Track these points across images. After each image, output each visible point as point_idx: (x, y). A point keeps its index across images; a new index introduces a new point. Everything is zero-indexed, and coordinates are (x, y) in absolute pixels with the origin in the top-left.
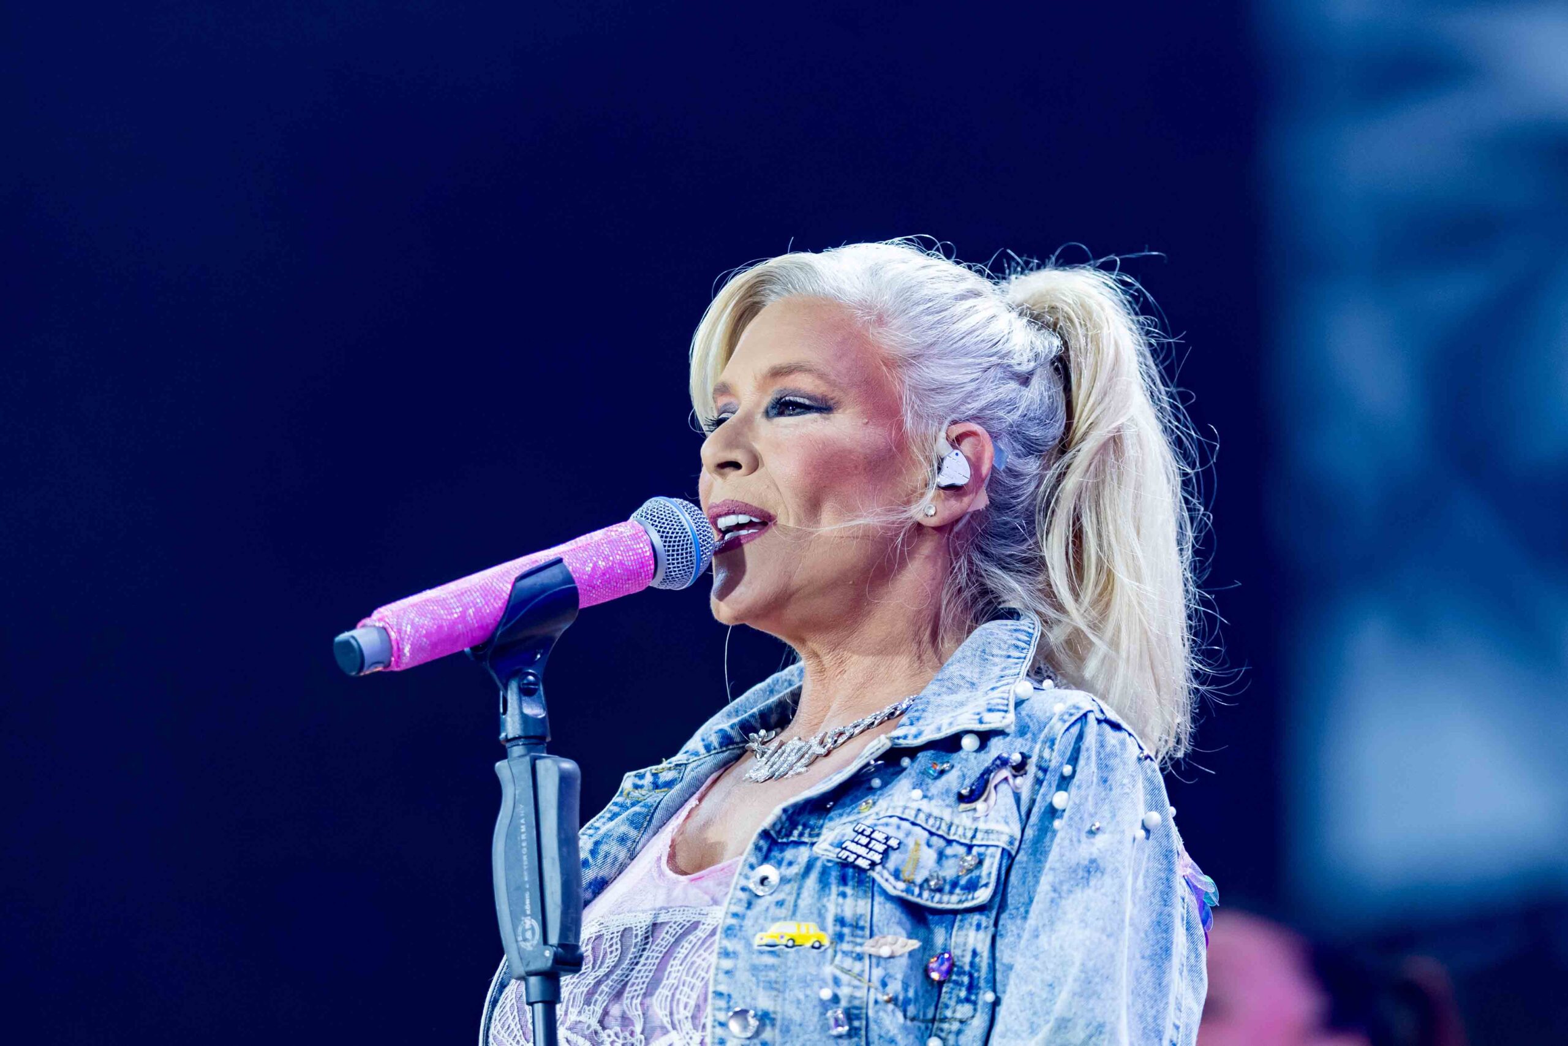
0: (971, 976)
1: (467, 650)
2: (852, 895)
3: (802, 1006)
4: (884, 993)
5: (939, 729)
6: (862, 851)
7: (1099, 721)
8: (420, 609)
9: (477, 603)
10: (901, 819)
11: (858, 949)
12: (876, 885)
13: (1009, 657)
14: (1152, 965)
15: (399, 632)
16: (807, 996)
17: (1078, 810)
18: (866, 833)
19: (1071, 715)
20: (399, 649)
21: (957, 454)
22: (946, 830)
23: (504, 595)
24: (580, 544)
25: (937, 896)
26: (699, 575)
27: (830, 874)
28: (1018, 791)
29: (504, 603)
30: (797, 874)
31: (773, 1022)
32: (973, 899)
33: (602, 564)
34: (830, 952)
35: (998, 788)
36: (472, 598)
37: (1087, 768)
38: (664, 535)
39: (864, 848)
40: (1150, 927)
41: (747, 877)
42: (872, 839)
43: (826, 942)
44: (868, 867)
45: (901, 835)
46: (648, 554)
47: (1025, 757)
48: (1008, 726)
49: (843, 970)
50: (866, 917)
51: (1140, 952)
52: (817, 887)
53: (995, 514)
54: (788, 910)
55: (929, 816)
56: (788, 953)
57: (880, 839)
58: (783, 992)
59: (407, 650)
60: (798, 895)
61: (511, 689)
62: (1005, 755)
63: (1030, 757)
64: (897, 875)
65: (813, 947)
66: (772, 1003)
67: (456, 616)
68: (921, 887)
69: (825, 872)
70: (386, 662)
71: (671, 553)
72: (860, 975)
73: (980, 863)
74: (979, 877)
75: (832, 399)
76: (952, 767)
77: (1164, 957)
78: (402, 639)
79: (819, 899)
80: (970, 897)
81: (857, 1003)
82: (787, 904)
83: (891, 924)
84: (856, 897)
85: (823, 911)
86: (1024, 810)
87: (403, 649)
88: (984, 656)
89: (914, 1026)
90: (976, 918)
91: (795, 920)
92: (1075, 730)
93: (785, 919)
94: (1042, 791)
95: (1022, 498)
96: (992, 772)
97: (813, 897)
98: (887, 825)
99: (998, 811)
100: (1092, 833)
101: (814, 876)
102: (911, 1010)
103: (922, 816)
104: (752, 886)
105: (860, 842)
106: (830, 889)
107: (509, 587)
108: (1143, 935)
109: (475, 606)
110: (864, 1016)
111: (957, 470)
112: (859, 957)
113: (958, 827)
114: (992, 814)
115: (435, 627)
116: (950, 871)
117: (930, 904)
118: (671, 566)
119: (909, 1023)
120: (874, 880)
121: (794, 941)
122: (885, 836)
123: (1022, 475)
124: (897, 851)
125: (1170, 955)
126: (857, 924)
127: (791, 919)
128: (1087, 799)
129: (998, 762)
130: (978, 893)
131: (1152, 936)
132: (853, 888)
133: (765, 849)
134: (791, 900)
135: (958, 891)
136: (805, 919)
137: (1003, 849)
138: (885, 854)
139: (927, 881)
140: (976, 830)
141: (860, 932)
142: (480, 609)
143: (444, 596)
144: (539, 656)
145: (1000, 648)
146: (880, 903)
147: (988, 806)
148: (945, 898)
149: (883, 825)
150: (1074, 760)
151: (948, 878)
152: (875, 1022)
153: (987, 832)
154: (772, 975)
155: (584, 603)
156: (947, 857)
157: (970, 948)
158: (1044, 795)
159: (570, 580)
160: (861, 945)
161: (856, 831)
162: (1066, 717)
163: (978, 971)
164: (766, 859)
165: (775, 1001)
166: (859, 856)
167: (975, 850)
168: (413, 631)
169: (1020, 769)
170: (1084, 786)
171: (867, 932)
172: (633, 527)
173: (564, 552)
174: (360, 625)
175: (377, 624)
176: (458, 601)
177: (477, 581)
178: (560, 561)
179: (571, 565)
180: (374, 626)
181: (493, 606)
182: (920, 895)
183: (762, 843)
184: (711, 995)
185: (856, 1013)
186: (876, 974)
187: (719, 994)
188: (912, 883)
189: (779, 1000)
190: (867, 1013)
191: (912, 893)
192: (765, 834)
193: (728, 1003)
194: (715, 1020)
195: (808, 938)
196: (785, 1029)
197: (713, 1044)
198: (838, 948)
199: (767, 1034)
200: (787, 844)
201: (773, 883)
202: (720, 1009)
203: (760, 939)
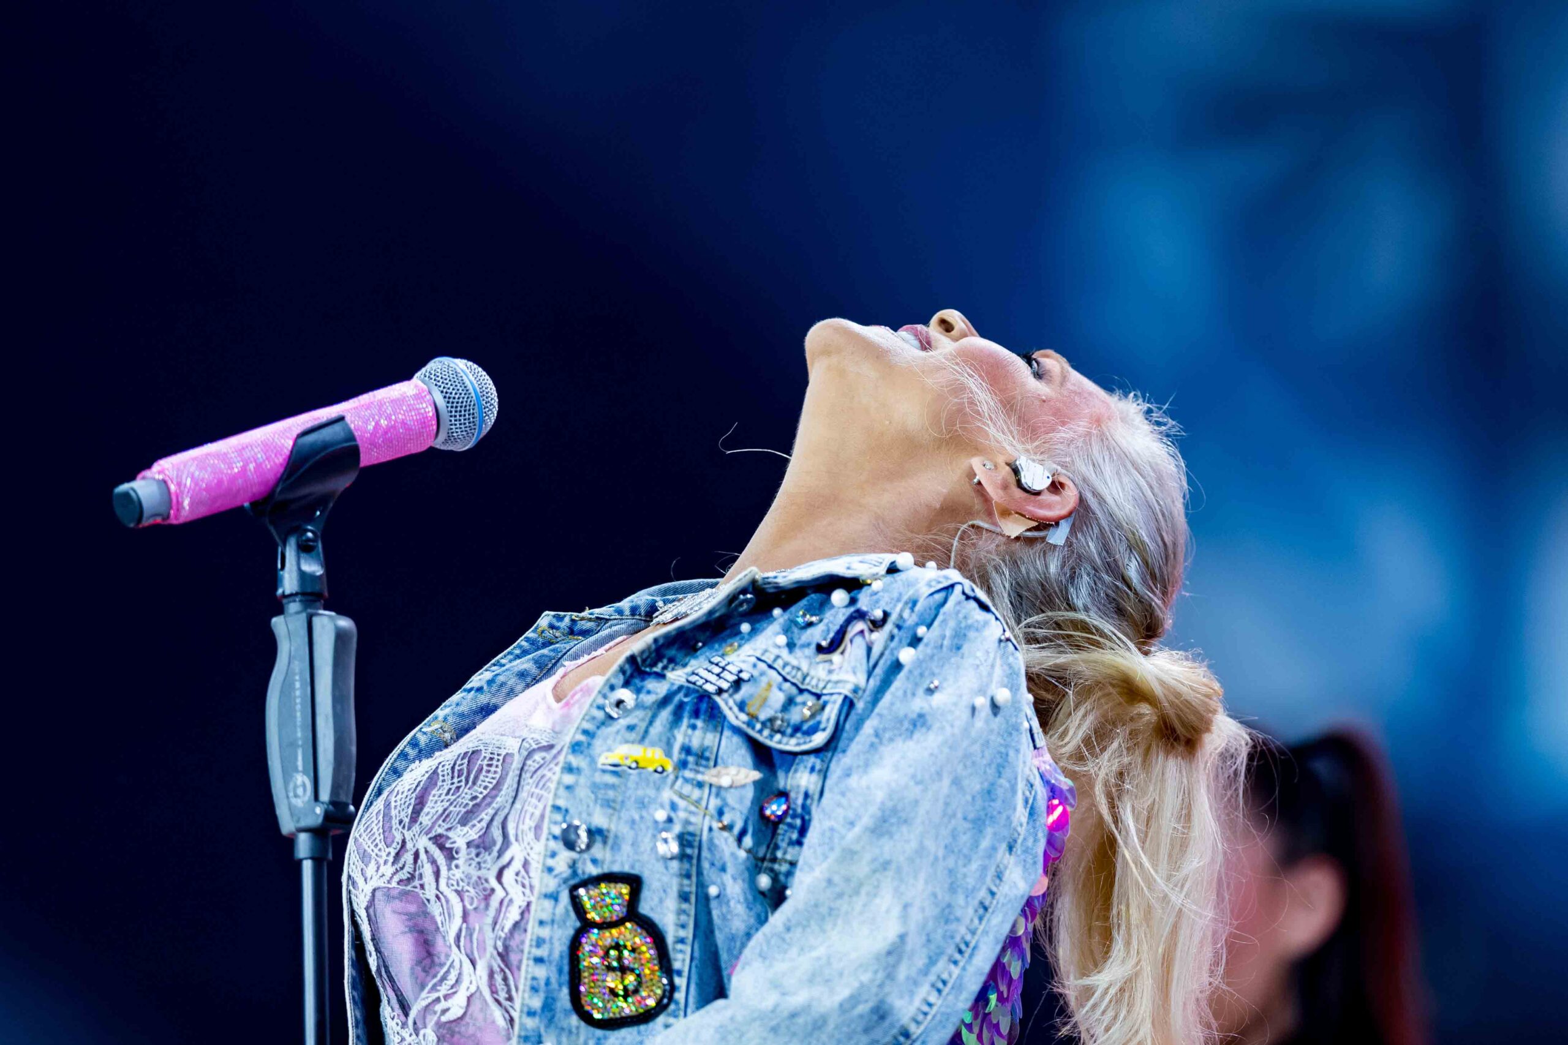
0: (803, 818)
1: (246, 504)
2: (702, 728)
3: (636, 827)
4: (721, 821)
6: (713, 678)
7: (968, 597)
8: (201, 463)
9: (258, 458)
10: (759, 660)
11: (700, 777)
12: (726, 721)
15: (179, 484)
16: (642, 817)
17: (921, 667)
18: (721, 664)
20: (178, 502)
22: (801, 679)
23: (286, 451)
24: (362, 402)
25: (779, 737)
26: (481, 436)
27: (685, 708)
28: (872, 645)
29: (284, 460)
30: (654, 703)
31: (605, 839)
32: (811, 742)
33: (384, 423)
34: (672, 777)
35: (854, 641)
36: (252, 453)
37: (940, 630)
38: (448, 395)
39: (716, 677)
41: (605, 698)
42: (725, 670)
43: (669, 768)
44: (714, 693)
45: (756, 673)
46: (431, 414)
47: (886, 615)
49: (681, 796)
50: (712, 750)
52: (670, 718)
54: (638, 734)
55: (786, 663)
56: (627, 774)
57: (733, 672)
58: (619, 811)
59: (186, 503)
60: (651, 723)
61: (290, 545)
62: (864, 609)
63: (891, 615)
64: (742, 707)
65: (656, 771)
66: (607, 820)
67: (236, 470)
68: (764, 724)
70: (165, 515)
71: (453, 413)
72: (697, 803)
73: (823, 709)
74: (819, 722)
76: (820, 620)
78: (182, 492)
79: (671, 729)
80: (808, 739)
81: (691, 828)
82: (637, 729)
83: (736, 756)
84: (705, 730)
85: (671, 741)
86: (872, 662)
87: (182, 502)
90: (811, 760)
91: (643, 744)
92: (939, 597)
93: (633, 742)
94: (892, 645)
96: (849, 624)
97: (665, 726)
98: (744, 662)
99: (851, 663)
100: (930, 690)
101: (670, 708)
102: (748, 841)
103: (780, 662)
104: (608, 710)
106: (682, 721)
107: (291, 443)
109: (255, 461)
110: (696, 844)
112: (700, 785)
113: (812, 677)
114: (845, 666)
115: (216, 481)
116: (794, 715)
117: (770, 743)
118: (453, 427)
119: (742, 852)
121: (638, 764)
122: (739, 669)
124: (748, 684)
126: (702, 753)
127: (639, 743)
128: (932, 658)
129: (857, 615)
130: (815, 737)
132: (704, 722)
133: (629, 673)
134: (643, 725)
135: (799, 734)
136: (653, 744)
137: (846, 698)
138: (736, 685)
139: (771, 719)
140: (829, 681)
141: (704, 762)
142: (261, 464)
143: (225, 451)
144: (318, 513)
146: (727, 738)
147: (844, 659)
148: (786, 740)
150: (930, 623)
151: (792, 722)
152: (709, 848)
153: (837, 682)
154: (611, 794)
155: (366, 460)
156: (796, 704)
157: (802, 790)
158: (893, 650)
159: (351, 437)
160: (703, 773)
161: (712, 662)
164: (627, 684)
165: (611, 818)
166: (708, 682)
167: (822, 699)
168: (193, 485)
169: (879, 625)
170: (931, 645)
171: (712, 762)
172: (416, 386)
173: (348, 411)
174: (140, 476)
175: (157, 476)
176: (239, 455)
177: (259, 436)
178: (341, 419)
179: (353, 422)
180: (154, 479)
181: (274, 462)
182: (760, 732)
183: (627, 667)
184: (549, 809)
185: (690, 838)
186: (714, 803)
187: (557, 808)
188: (753, 718)
189: (615, 818)
190: (700, 841)
191: (753, 728)
192: (632, 659)
193: (565, 817)
194: (550, 833)
195: (651, 761)
196: (616, 847)
197: (545, 856)
198: (680, 774)
199: (597, 851)
200: (649, 674)
201: (629, 707)
202: (555, 823)
203: (605, 759)
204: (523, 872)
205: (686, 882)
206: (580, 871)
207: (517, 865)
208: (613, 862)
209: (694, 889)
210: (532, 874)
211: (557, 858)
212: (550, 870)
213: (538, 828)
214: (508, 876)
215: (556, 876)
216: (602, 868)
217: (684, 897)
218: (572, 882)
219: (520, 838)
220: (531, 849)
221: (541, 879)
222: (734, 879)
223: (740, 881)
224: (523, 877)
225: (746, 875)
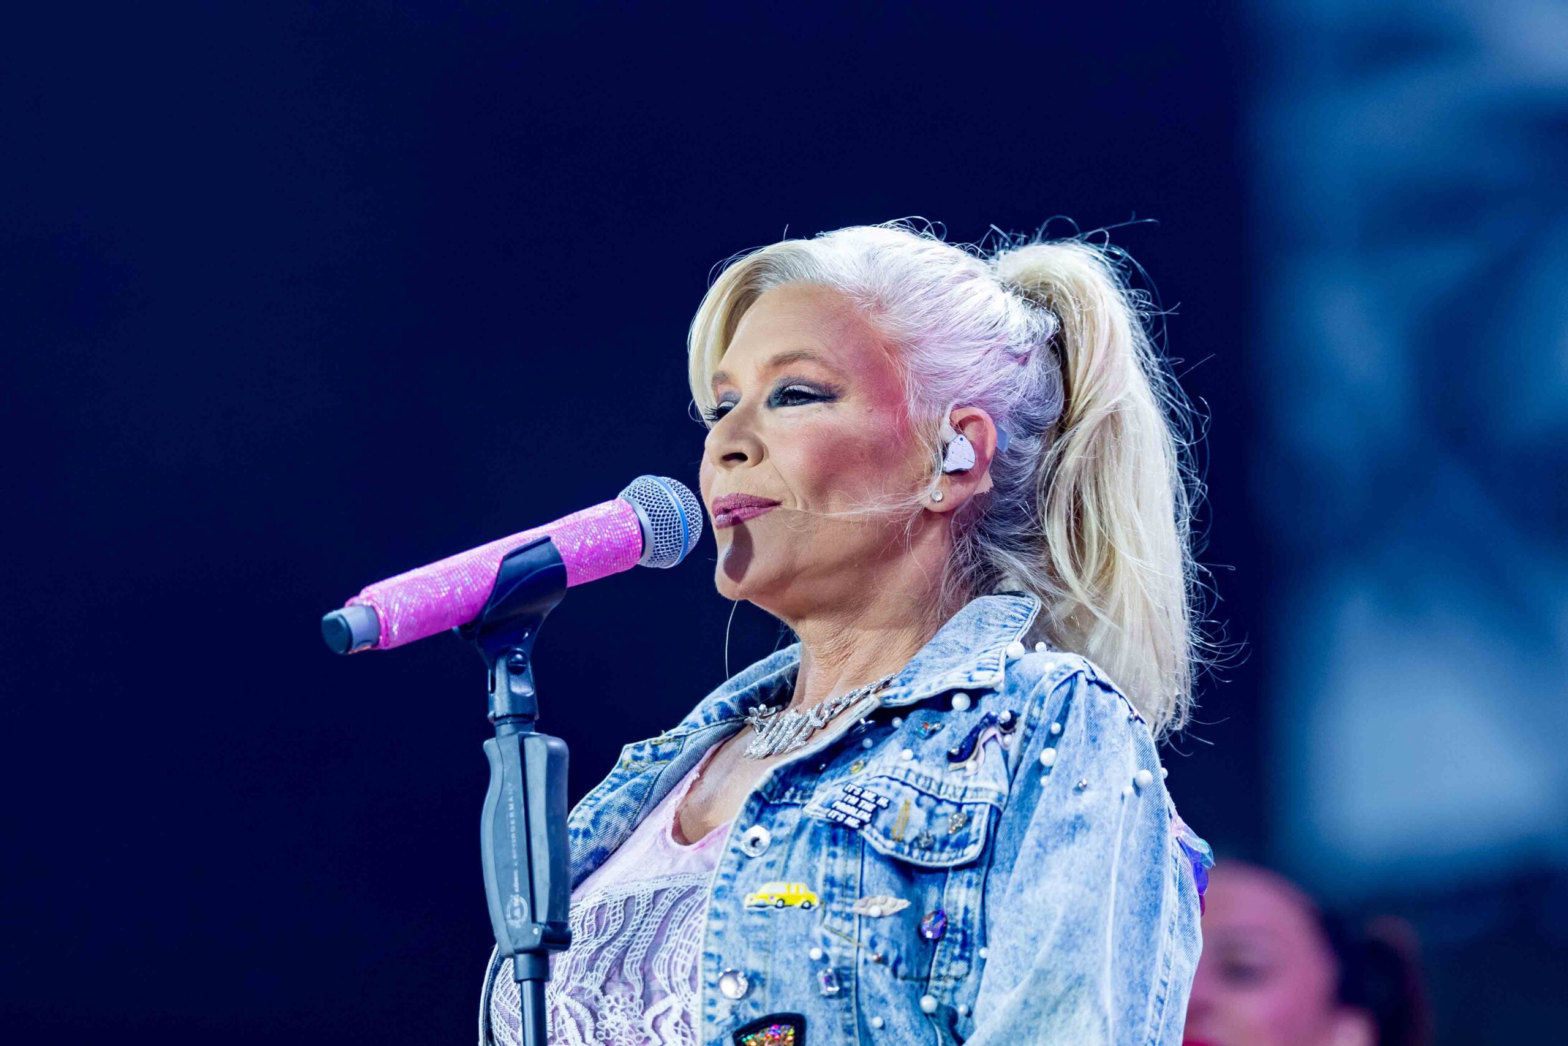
0: (964, 933)
1: (455, 628)
2: (843, 855)
3: (792, 966)
4: (873, 953)
5: (929, 688)
6: (852, 811)
7: (1090, 682)
8: (408, 587)
9: (465, 582)
10: (891, 779)
11: (848, 910)
12: (866, 845)
13: (1005, 626)
14: (1141, 921)
15: (387, 610)
16: (797, 957)
17: (1066, 767)
18: (855, 793)
19: (1062, 674)
20: (387, 627)
21: (961, 439)
22: (936, 790)
23: (493, 574)
24: (568, 523)
25: (928, 855)
26: (687, 553)
27: (820, 835)
28: (1006, 749)
29: (492, 581)
30: (788, 835)
31: (763, 983)
32: (963, 856)
33: (589, 542)
34: (820, 912)
35: (987, 746)
36: (460, 577)
37: (1076, 726)
38: (652, 513)
39: (853, 808)
40: (1140, 883)
41: (738, 839)
42: (861, 799)
43: (816, 902)
44: (857, 826)
45: (891, 795)
46: (636, 533)
47: (1014, 716)
48: (998, 684)
49: (832, 930)
50: (856, 877)
51: (1130, 907)
52: (808, 848)
53: (997, 495)
54: (778, 870)
55: (919, 776)
56: (778, 913)
57: (870, 799)
58: (774, 952)
59: (395, 628)
60: (789, 856)
61: (499, 668)
62: (993, 714)
63: (1019, 715)
64: (886, 833)
65: (803, 907)
66: (763, 963)
67: (444, 594)
68: (911, 845)
69: (816, 832)
70: (374, 641)
71: (658, 531)
72: (849, 936)
73: (969, 820)
74: (968, 835)
75: (836, 387)
76: (943, 726)
77: (1152, 913)
78: (390, 618)
79: (810, 859)
80: (960, 854)
81: (846, 963)
82: (777, 864)
83: (880, 884)
84: (847, 858)
85: (813, 871)
86: (1011, 767)
87: (392, 628)
88: (980, 624)
89: (906, 985)
90: (967, 875)
91: (786, 880)
92: (1065, 689)
93: (775, 879)
94: (1030, 747)
95: (1023, 480)
96: (980, 730)
98: (877, 785)
99: (987, 769)
100: (1079, 790)
101: (805, 837)
102: (902, 969)
103: (912, 777)
104: (743, 848)
105: (850, 802)
106: (820, 849)
107: (497, 565)
108: (1132, 890)
109: (462, 585)
110: (854, 977)
111: (962, 455)
112: (849, 917)
113: (948, 786)
114: (981, 771)
115: (423, 606)
116: (939, 830)
117: (919, 862)
118: (659, 545)
119: (899, 982)
120: (864, 840)
121: (784, 901)
122: (875, 795)
123: (1022, 455)
124: (887, 811)
125: (1159, 912)
126: (847, 883)
127: (781, 880)
128: (1074, 757)
129: (986, 720)
130: (966, 851)
131: (1141, 893)
132: (844, 848)
133: (757, 810)
134: (781, 861)
135: (948, 849)
136: (795, 879)
137: (992, 806)
138: (875, 813)
139: (917, 839)
140: (966, 789)
141: (849, 893)
142: (469, 587)
143: (432, 575)
144: (527, 635)
145: (997, 618)
146: (870, 864)
147: (978, 765)
148: (936, 856)
149: (872, 785)
150: (1063, 718)
151: (938, 837)
152: (866, 981)
153: (976, 790)
154: (762, 936)
155: (572, 582)
156: (937, 816)
157: (961, 906)
158: (1031, 752)
159: (559, 559)
160: (851, 905)
161: (847, 792)
162: (1056, 676)
163: (971, 927)
164: (758, 820)
165: (765, 961)
166: (848, 816)
167: (964, 809)
168: (401, 610)
169: (1009, 727)
170: (1072, 744)
171: (857, 893)
172: (621, 505)
173: (552, 531)
174: (348, 603)
175: (365, 603)
176: (446, 580)
177: (465, 560)
178: (547, 539)
179: (558, 543)
180: (362, 605)
181: (482, 586)
182: (910, 854)
183: (753, 804)
184: (700, 957)
185: (846, 972)
186: (866, 933)
187: (709, 956)
188: (901, 841)
189: (770, 960)
190: (857, 974)
191: (903, 853)
192: (757, 796)
193: (718, 963)
194: (705, 982)
195: (798, 898)
196: (776, 991)
197: (704, 1004)
198: (828, 908)
199: (757, 995)
200: (779, 806)
201: (764, 844)
202: (710, 970)
203: (750, 900)
204: (682, 1023)
205: (847, 1015)
206: (741, 1017)
207: (675, 1016)
208: (774, 1004)
209: (855, 1021)
210: (692, 1025)
211: (719, 1006)
212: (711, 1018)
213: (692, 979)
214: (666, 1026)
215: (718, 1024)
216: (764, 1011)
217: (849, 1031)
218: (734, 1029)
219: (676, 990)
220: (689, 1000)
221: (703, 1028)
222: (898, 1009)
223: (904, 1010)
224: (683, 1027)
225: (909, 1002)
